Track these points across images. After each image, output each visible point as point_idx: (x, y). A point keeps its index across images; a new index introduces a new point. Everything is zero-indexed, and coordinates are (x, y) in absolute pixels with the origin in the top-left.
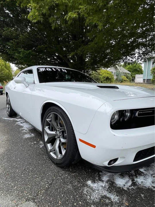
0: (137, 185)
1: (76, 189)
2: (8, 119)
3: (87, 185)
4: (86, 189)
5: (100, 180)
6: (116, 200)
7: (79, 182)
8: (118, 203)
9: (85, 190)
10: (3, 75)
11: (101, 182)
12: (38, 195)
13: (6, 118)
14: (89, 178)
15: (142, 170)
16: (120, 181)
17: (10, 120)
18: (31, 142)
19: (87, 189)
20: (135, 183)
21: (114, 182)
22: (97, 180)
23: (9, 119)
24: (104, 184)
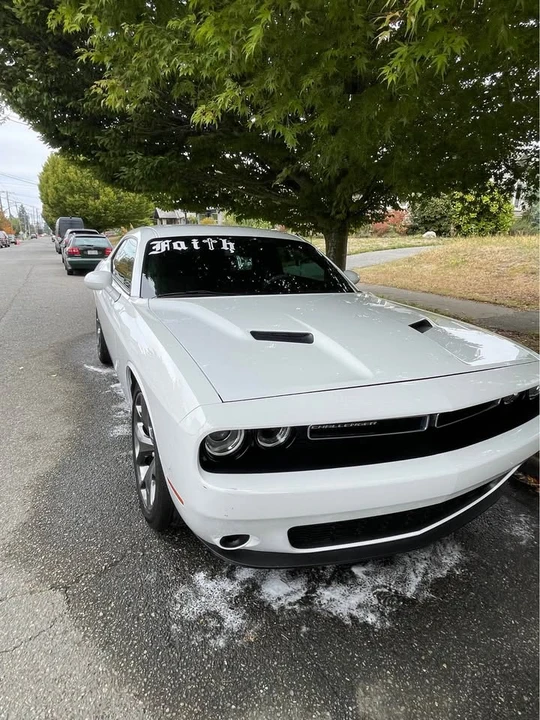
0: (311, 604)
1: (163, 584)
2: (96, 369)
3: (190, 581)
4: (182, 589)
5: (231, 576)
6: (235, 625)
7: (178, 569)
8: (233, 633)
9: (181, 591)
10: (123, 205)
11: (228, 580)
12: (77, 581)
13: (92, 368)
14: (207, 565)
15: (357, 571)
16: (276, 587)
17: (100, 375)
18: (122, 450)
19: (187, 590)
20: (312, 598)
21: (260, 587)
22: (221, 575)
23: (100, 370)
24: (232, 587)
